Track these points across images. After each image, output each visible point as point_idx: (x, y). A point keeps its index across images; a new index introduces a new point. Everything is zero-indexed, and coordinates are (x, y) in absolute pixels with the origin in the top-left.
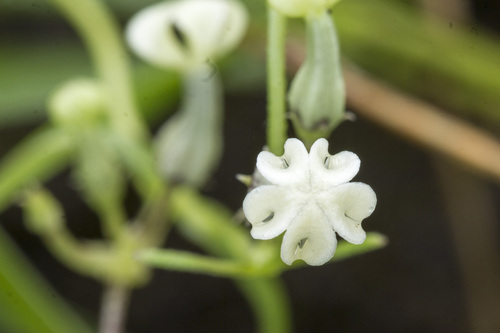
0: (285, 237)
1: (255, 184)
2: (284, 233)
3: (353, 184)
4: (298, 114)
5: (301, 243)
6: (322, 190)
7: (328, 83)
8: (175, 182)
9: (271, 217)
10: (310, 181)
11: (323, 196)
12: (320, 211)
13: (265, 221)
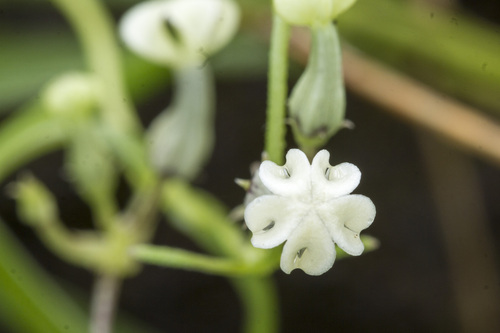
0: (285, 247)
1: (254, 189)
2: (285, 243)
3: (354, 196)
4: (298, 120)
5: (300, 253)
6: (323, 202)
7: (329, 91)
8: (167, 175)
9: (271, 226)
10: (311, 191)
11: (325, 207)
12: (320, 222)
13: (265, 229)
